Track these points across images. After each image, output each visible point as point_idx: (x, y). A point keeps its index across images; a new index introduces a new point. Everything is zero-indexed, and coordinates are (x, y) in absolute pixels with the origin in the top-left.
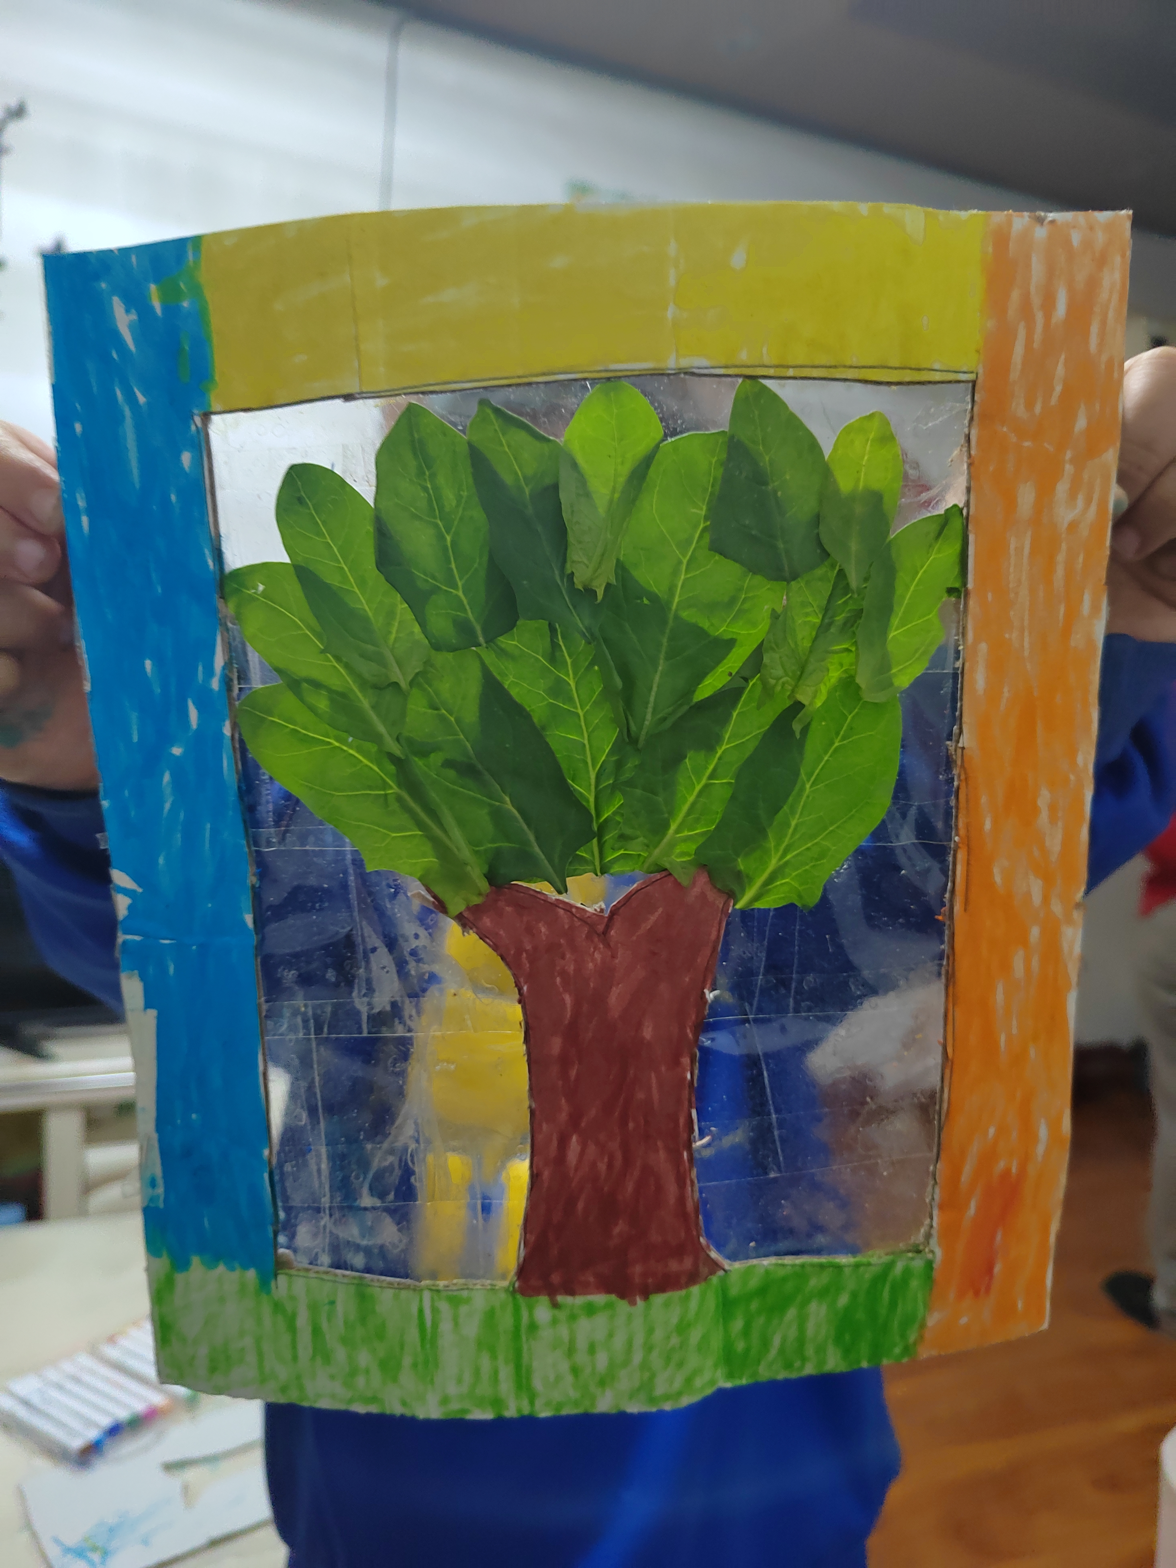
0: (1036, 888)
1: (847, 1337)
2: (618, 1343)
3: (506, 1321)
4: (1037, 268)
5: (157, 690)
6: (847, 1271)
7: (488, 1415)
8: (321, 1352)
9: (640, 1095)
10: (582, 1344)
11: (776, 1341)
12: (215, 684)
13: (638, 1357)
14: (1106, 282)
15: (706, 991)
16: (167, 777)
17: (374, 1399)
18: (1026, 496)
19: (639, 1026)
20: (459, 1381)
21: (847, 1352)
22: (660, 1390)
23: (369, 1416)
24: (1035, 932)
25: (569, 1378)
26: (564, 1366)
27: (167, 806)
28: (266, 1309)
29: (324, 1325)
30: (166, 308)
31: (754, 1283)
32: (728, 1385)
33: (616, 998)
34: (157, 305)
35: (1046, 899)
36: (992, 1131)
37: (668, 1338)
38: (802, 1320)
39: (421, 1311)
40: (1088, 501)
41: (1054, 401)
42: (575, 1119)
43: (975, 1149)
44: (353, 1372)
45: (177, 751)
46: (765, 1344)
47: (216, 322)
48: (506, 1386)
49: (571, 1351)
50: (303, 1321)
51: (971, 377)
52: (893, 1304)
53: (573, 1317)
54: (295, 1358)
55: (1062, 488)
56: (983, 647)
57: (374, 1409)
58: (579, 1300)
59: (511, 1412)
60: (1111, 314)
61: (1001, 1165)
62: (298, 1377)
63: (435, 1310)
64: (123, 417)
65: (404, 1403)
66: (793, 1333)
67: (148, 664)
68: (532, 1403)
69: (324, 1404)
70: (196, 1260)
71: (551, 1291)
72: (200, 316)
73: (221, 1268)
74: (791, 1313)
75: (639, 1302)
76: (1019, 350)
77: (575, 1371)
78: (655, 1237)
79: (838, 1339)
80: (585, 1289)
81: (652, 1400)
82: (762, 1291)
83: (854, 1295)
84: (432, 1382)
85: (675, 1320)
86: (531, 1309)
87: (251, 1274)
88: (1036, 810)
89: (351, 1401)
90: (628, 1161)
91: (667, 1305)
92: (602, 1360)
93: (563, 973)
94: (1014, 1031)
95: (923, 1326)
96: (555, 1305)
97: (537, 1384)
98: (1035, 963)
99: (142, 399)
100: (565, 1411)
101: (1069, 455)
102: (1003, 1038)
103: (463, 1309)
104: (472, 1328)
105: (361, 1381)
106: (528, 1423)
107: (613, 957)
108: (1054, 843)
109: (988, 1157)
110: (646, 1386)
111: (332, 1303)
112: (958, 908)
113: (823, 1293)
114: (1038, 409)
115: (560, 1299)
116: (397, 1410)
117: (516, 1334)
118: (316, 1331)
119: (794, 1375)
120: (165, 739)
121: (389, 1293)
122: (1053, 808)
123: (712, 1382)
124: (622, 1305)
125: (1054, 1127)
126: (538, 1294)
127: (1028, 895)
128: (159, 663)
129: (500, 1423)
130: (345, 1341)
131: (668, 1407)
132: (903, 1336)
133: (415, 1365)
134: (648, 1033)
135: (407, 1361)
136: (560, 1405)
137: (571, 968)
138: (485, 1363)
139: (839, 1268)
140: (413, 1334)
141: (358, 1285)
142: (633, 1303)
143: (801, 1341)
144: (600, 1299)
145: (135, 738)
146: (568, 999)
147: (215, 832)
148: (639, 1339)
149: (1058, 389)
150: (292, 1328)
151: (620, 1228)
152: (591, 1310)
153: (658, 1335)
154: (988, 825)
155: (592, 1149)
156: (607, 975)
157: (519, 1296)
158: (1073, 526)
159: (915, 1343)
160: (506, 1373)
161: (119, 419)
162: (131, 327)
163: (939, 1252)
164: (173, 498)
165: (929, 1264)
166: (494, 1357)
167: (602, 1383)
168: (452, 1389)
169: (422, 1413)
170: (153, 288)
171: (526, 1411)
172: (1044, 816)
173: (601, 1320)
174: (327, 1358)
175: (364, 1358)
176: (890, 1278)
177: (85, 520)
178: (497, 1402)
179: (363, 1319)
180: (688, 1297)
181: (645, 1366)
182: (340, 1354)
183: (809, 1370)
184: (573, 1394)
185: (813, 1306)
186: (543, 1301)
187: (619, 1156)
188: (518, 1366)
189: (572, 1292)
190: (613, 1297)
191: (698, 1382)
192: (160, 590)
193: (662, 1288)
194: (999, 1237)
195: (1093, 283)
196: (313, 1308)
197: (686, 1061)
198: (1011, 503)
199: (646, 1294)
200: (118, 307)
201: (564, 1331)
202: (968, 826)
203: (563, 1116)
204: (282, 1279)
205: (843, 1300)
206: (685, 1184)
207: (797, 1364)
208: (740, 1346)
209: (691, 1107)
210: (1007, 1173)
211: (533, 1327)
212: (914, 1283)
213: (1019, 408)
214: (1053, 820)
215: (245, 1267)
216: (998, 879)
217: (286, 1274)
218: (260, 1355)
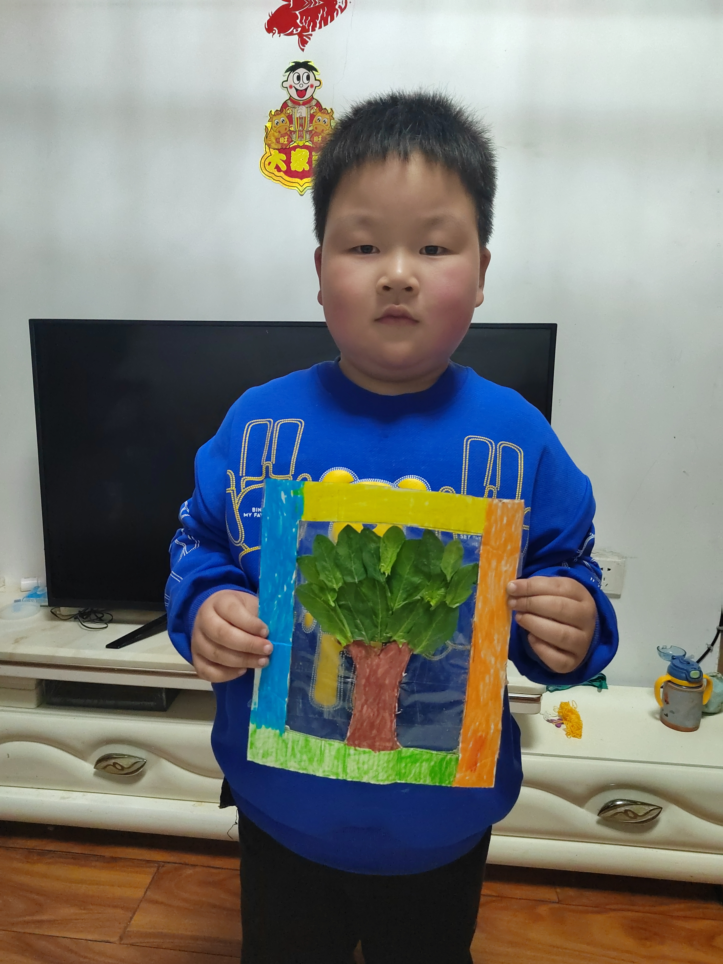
0: (493, 660)
1: (433, 775)
2: (371, 762)
3: (342, 752)
4: (499, 512)
5: (277, 581)
6: (434, 755)
7: (334, 777)
8: (294, 755)
9: (383, 698)
10: (361, 761)
11: (413, 772)
12: (292, 582)
13: (375, 768)
14: (517, 516)
15: (403, 673)
16: (276, 602)
17: (305, 769)
18: (494, 563)
19: (385, 680)
20: (328, 767)
21: (433, 779)
22: (380, 778)
23: (303, 774)
24: (492, 671)
25: (357, 771)
26: (356, 767)
27: (275, 609)
28: (280, 741)
29: (295, 747)
30: (294, 496)
31: (408, 754)
32: (399, 782)
33: (380, 671)
34: (292, 495)
35: (496, 662)
36: (477, 724)
37: (384, 763)
38: (421, 766)
39: (321, 746)
40: (511, 565)
41: (502, 542)
42: (366, 700)
43: (472, 727)
44: (301, 761)
45: (280, 596)
46: (410, 772)
47: (306, 502)
48: (340, 770)
49: (358, 763)
50: (290, 745)
51: (481, 535)
52: (446, 768)
53: (360, 754)
54: (286, 755)
55: (503, 562)
56: (481, 597)
57: (305, 772)
58: (362, 749)
59: (340, 778)
60: (518, 523)
61: (479, 734)
62: (286, 761)
63: (325, 746)
64: (280, 518)
65: (313, 771)
66: (418, 770)
67: (276, 575)
68: (346, 776)
69: (292, 769)
70: (263, 726)
71: (355, 746)
72: (302, 499)
73: (270, 729)
74: (418, 764)
75: (377, 753)
76: (493, 530)
77: (359, 768)
78: (383, 736)
79: (430, 775)
80: (363, 747)
81: (378, 781)
82: (410, 757)
83: (435, 763)
84: (321, 766)
85: (386, 759)
86: (349, 749)
87: (278, 731)
88: (494, 640)
89: (299, 769)
90: (378, 715)
91: (384, 754)
92: (366, 767)
93: (367, 664)
94: (485, 697)
95: (455, 777)
96: (356, 750)
97: (348, 771)
98: (492, 679)
99: (285, 515)
100: (355, 780)
101: (505, 555)
102: (482, 698)
103: (332, 747)
104: (333, 753)
105: (303, 764)
106: (345, 781)
107: (380, 661)
108: (499, 649)
109: (475, 732)
110: (376, 776)
111: (298, 741)
112: (471, 661)
113: (427, 760)
114: (498, 544)
115: (357, 748)
116: (311, 772)
117: (345, 756)
118: (293, 749)
119: (418, 783)
120: (277, 593)
121: (314, 740)
122: (498, 640)
123: (394, 780)
124: (373, 752)
125: (496, 725)
126: (352, 746)
127: (491, 661)
128: (279, 575)
129: (337, 781)
130: (300, 752)
131: (382, 783)
132: (449, 778)
133: (318, 760)
134: (387, 682)
135: (316, 759)
136: (353, 778)
137: (370, 663)
138: (336, 762)
139: (432, 754)
140: (318, 752)
141: (306, 737)
142: (376, 753)
143: (420, 773)
144: (367, 750)
145: (270, 591)
146: (368, 670)
147: (286, 617)
148: (376, 763)
149: (503, 539)
150: (287, 748)
151: (374, 732)
152: (364, 752)
153: (381, 762)
154: (480, 641)
155: (370, 710)
156: (378, 666)
157: (347, 746)
158: (506, 571)
159: (452, 781)
160: (341, 766)
161: (279, 518)
162: (286, 499)
163: (460, 755)
164: (289, 538)
165: (457, 759)
166: (338, 762)
167: (366, 773)
168: (326, 769)
169: (317, 775)
170: (292, 491)
171: (344, 778)
172: (496, 642)
173: (367, 755)
174: (295, 757)
175: (305, 757)
176: (446, 760)
177: (266, 539)
178: (337, 774)
179: (306, 747)
180: (390, 753)
181: (377, 771)
182: (298, 755)
183: (421, 782)
184: (357, 775)
185: (424, 764)
186: (353, 747)
187: (376, 712)
188: (344, 766)
189: (359, 747)
190: (370, 750)
191: (390, 778)
192: (282, 558)
193: (383, 750)
194: (479, 755)
195: (514, 516)
196: (293, 742)
197: (396, 690)
198: (490, 564)
199: (379, 750)
200: (283, 494)
201: (357, 757)
202: (475, 641)
203: (363, 700)
204: (286, 733)
205: (432, 763)
206: (392, 723)
207: (418, 780)
208: (403, 771)
209: (396, 703)
210: (481, 737)
211: (349, 755)
212: (453, 763)
213: (493, 543)
214: (498, 642)
215: (276, 729)
216: (482, 656)
217: (287, 732)
218: (277, 754)
